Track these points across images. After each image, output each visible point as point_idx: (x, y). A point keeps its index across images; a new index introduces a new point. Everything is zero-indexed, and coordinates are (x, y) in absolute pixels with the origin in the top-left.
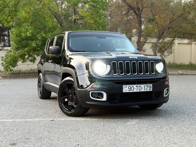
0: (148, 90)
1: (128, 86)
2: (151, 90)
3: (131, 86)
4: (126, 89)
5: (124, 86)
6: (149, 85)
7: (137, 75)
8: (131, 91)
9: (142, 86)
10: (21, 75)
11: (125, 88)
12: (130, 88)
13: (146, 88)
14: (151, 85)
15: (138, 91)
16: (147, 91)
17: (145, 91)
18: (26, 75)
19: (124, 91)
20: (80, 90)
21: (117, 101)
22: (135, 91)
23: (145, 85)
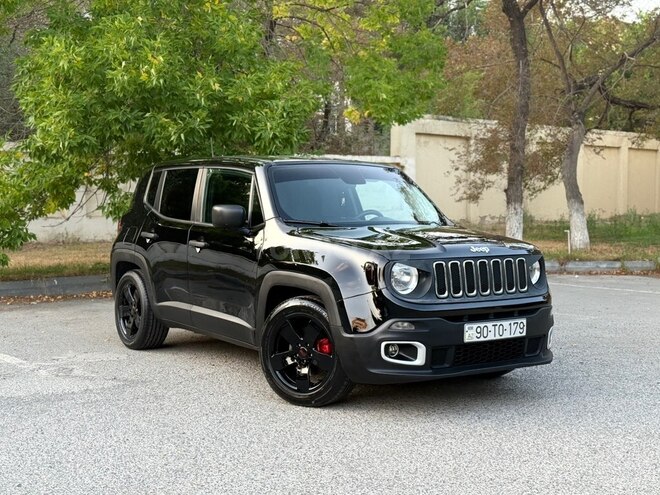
0: (518, 335)
1: (475, 326)
2: (524, 334)
3: (482, 325)
4: (472, 333)
5: (467, 326)
6: (519, 321)
7: (490, 294)
8: (482, 339)
9: (506, 323)
10: (44, 284)
11: (470, 332)
12: (479, 330)
13: (513, 327)
14: (524, 321)
15: (498, 337)
16: (516, 335)
17: (512, 336)
18: (68, 281)
19: (467, 339)
20: (351, 338)
21: (447, 366)
22: (491, 337)
23: (512, 322)
